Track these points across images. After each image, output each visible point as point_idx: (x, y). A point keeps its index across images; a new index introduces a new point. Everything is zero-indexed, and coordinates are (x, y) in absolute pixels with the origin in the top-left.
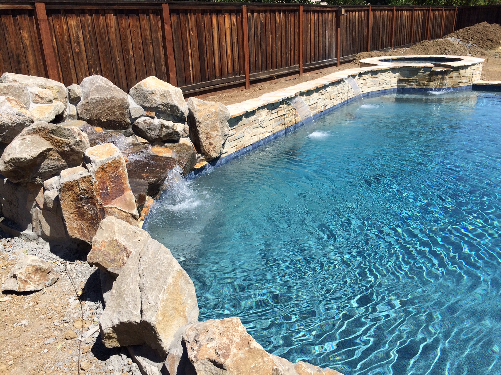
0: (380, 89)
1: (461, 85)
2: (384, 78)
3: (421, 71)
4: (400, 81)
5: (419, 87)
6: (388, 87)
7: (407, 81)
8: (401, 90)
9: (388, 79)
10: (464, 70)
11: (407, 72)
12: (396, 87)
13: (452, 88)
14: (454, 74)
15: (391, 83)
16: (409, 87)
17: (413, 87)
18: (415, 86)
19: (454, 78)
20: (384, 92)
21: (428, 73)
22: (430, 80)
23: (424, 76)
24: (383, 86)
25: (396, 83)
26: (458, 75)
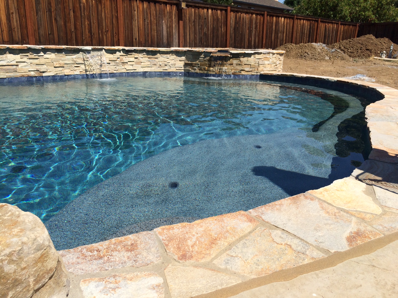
0: (162, 71)
1: (243, 73)
2: (166, 60)
3: (202, 56)
4: (186, 65)
5: (201, 72)
6: (173, 69)
7: (191, 65)
8: (187, 74)
9: (173, 62)
10: (246, 59)
11: (191, 56)
12: (183, 71)
13: (232, 76)
14: (235, 62)
15: (176, 66)
16: (193, 71)
17: (196, 71)
18: (198, 71)
19: (234, 65)
20: (168, 74)
21: (208, 58)
22: (210, 66)
23: (205, 61)
24: (166, 68)
25: (183, 66)
26: (239, 63)
